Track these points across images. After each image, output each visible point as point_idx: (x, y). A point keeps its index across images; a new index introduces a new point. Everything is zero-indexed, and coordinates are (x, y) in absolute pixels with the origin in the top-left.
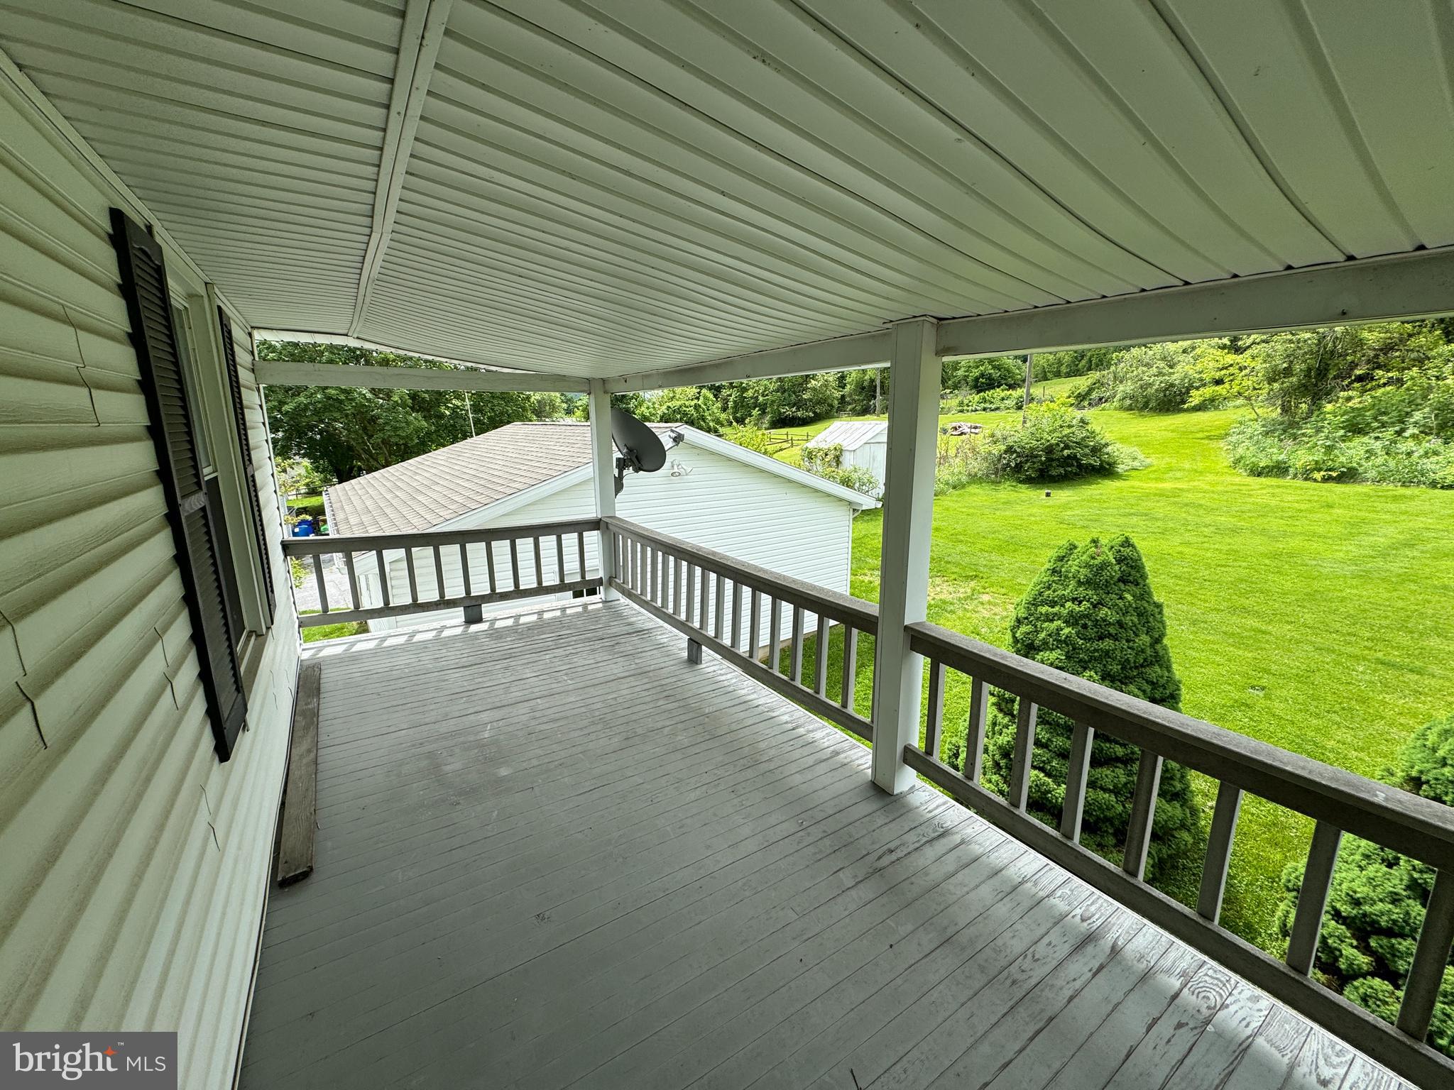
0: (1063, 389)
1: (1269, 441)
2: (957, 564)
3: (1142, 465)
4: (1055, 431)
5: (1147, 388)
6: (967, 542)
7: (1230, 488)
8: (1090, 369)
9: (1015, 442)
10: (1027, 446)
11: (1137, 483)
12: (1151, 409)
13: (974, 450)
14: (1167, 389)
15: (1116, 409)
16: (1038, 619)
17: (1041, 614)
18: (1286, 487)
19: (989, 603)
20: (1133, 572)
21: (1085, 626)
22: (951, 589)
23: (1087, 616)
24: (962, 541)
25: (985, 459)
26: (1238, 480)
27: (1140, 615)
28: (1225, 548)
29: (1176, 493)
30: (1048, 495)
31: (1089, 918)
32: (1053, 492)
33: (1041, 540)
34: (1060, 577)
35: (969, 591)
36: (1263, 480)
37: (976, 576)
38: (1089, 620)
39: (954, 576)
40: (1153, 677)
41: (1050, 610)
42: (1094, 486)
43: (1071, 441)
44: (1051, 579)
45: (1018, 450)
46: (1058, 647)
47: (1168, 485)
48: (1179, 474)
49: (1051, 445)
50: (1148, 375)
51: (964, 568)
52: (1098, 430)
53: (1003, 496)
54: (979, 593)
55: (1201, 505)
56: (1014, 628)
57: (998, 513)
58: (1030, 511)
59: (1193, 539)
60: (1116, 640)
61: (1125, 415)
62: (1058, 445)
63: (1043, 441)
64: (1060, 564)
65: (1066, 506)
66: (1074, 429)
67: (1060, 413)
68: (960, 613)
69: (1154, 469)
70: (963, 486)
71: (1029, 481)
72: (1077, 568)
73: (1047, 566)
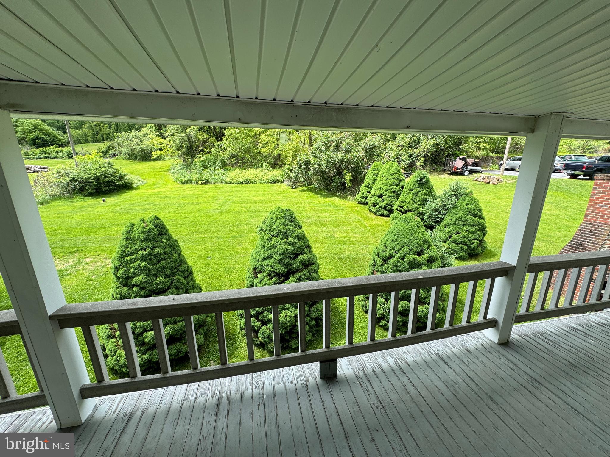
0: (93, 148)
1: (183, 171)
2: (62, 247)
3: (143, 183)
4: (97, 169)
5: (134, 151)
6: (63, 233)
7: (177, 189)
8: (103, 140)
9: (75, 175)
10: (84, 177)
11: (144, 191)
12: (139, 159)
13: (48, 181)
14: (142, 151)
15: (123, 159)
16: (127, 264)
17: (128, 261)
18: (193, 187)
19: (92, 262)
20: (163, 230)
21: (151, 259)
22: (63, 262)
23: (151, 254)
24: (59, 234)
25: (58, 186)
26: (178, 186)
27: (171, 247)
28: (184, 211)
29: (160, 193)
30: (104, 201)
31: (214, 394)
32: (106, 199)
33: (109, 223)
34: (131, 240)
35: (76, 259)
36: (185, 185)
37: (77, 250)
38: (152, 256)
39: (62, 255)
40: (183, 269)
41: (132, 257)
42: (125, 194)
43: (108, 174)
44: (127, 243)
45: (79, 180)
46: (141, 273)
47: (156, 191)
48: (158, 186)
49: (97, 176)
50: (133, 145)
51: (67, 248)
52: (119, 168)
53: (78, 204)
54: (83, 259)
55: (170, 197)
56: (115, 272)
57: (78, 214)
58: (97, 210)
59: (172, 210)
60: (165, 260)
61: (128, 162)
62: (100, 176)
63: (92, 174)
64: (129, 234)
65: (116, 205)
66: (107, 168)
67: (97, 160)
68: (75, 273)
69: (148, 184)
70: (48, 202)
71: (90, 195)
72: (138, 234)
73: (123, 237)
